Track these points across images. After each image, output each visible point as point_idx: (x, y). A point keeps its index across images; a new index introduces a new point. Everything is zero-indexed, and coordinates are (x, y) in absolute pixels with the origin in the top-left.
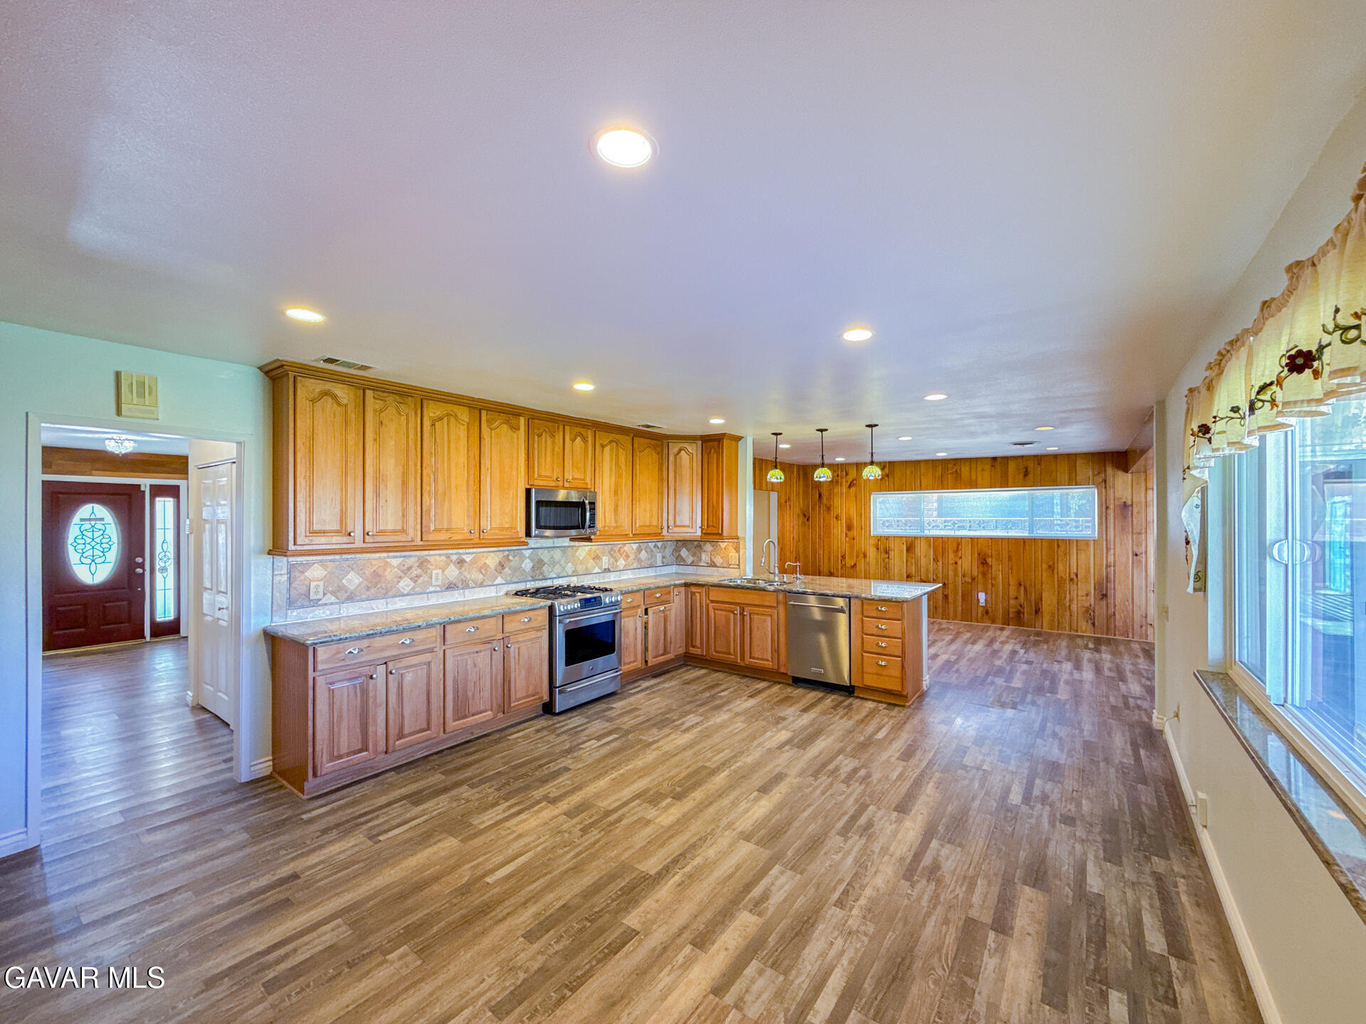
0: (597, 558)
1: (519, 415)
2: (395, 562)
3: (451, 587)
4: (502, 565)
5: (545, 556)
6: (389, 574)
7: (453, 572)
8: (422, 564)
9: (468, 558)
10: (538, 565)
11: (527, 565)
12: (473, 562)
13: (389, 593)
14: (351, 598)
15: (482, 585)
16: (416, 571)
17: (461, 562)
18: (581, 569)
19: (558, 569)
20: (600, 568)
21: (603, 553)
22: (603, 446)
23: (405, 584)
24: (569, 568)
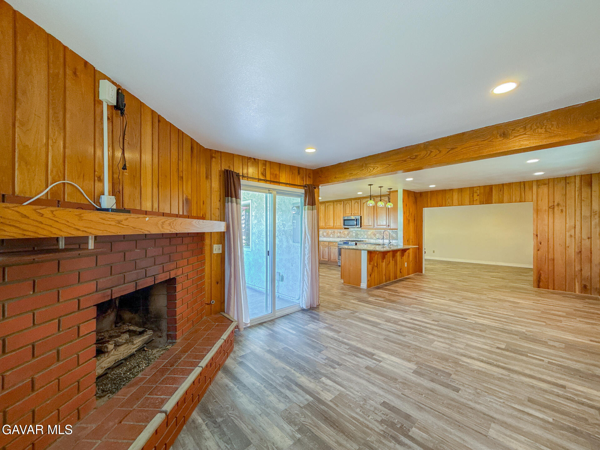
0: (375, 235)
1: (341, 201)
2: (330, 231)
3: (338, 237)
4: (348, 234)
5: (359, 233)
6: (330, 233)
7: (339, 234)
8: (334, 232)
9: (341, 232)
10: (357, 235)
11: (354, 234)
12: (343, 232)
13: (329, 237)
14: (325, 237)
15: (344, 238)
16: (333, 233)
17: (340, 232)
18: (369, 237)
19: (362, 236)
20: (376, 237)
21: (377, 233)
22: (364, 203)
23: (331, 236)
24: (366, 237)
